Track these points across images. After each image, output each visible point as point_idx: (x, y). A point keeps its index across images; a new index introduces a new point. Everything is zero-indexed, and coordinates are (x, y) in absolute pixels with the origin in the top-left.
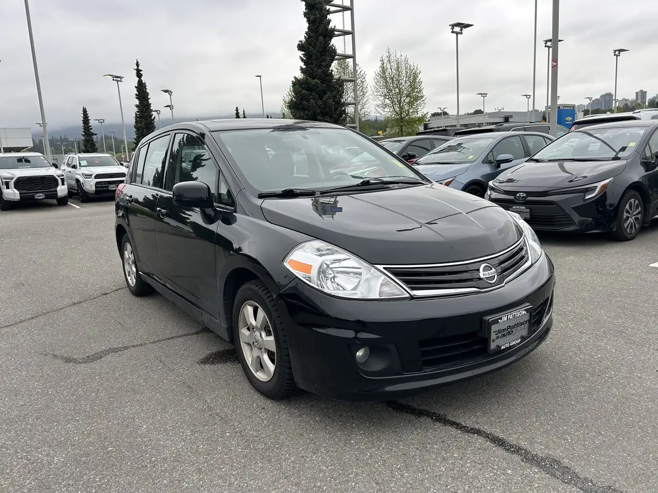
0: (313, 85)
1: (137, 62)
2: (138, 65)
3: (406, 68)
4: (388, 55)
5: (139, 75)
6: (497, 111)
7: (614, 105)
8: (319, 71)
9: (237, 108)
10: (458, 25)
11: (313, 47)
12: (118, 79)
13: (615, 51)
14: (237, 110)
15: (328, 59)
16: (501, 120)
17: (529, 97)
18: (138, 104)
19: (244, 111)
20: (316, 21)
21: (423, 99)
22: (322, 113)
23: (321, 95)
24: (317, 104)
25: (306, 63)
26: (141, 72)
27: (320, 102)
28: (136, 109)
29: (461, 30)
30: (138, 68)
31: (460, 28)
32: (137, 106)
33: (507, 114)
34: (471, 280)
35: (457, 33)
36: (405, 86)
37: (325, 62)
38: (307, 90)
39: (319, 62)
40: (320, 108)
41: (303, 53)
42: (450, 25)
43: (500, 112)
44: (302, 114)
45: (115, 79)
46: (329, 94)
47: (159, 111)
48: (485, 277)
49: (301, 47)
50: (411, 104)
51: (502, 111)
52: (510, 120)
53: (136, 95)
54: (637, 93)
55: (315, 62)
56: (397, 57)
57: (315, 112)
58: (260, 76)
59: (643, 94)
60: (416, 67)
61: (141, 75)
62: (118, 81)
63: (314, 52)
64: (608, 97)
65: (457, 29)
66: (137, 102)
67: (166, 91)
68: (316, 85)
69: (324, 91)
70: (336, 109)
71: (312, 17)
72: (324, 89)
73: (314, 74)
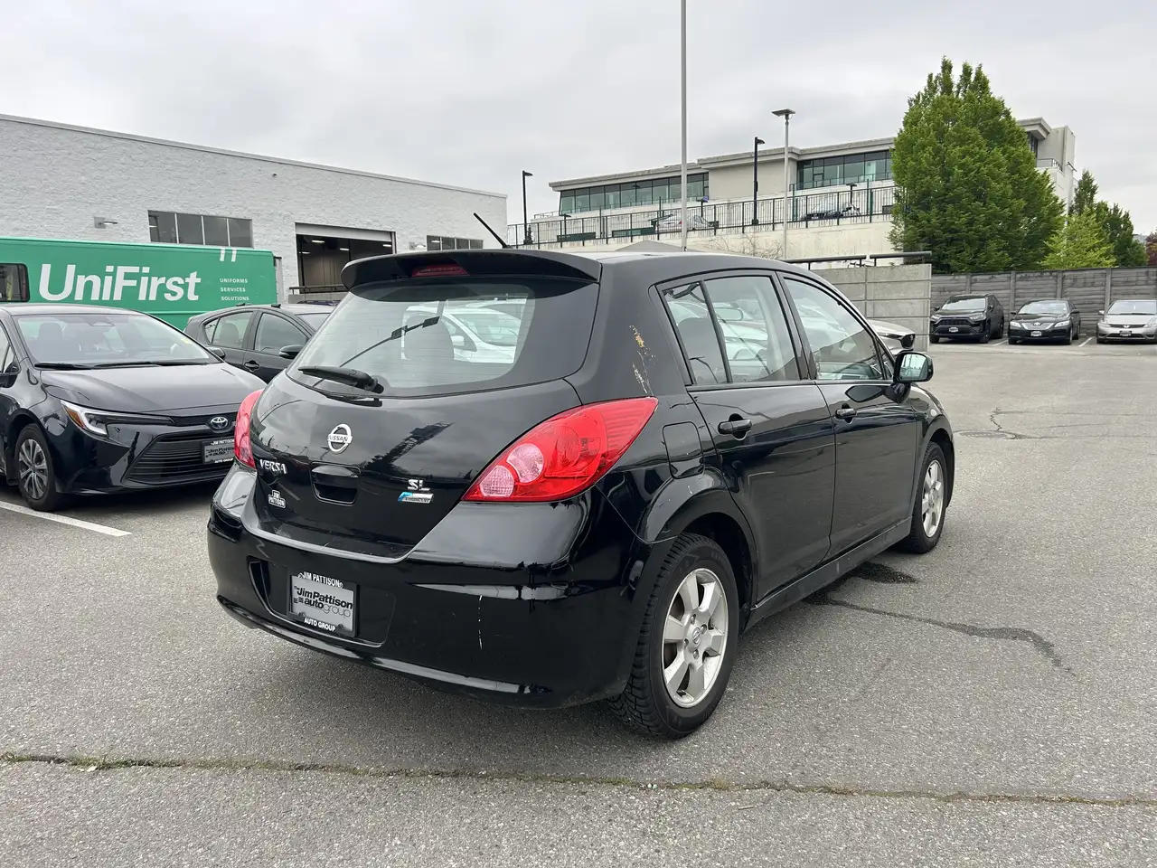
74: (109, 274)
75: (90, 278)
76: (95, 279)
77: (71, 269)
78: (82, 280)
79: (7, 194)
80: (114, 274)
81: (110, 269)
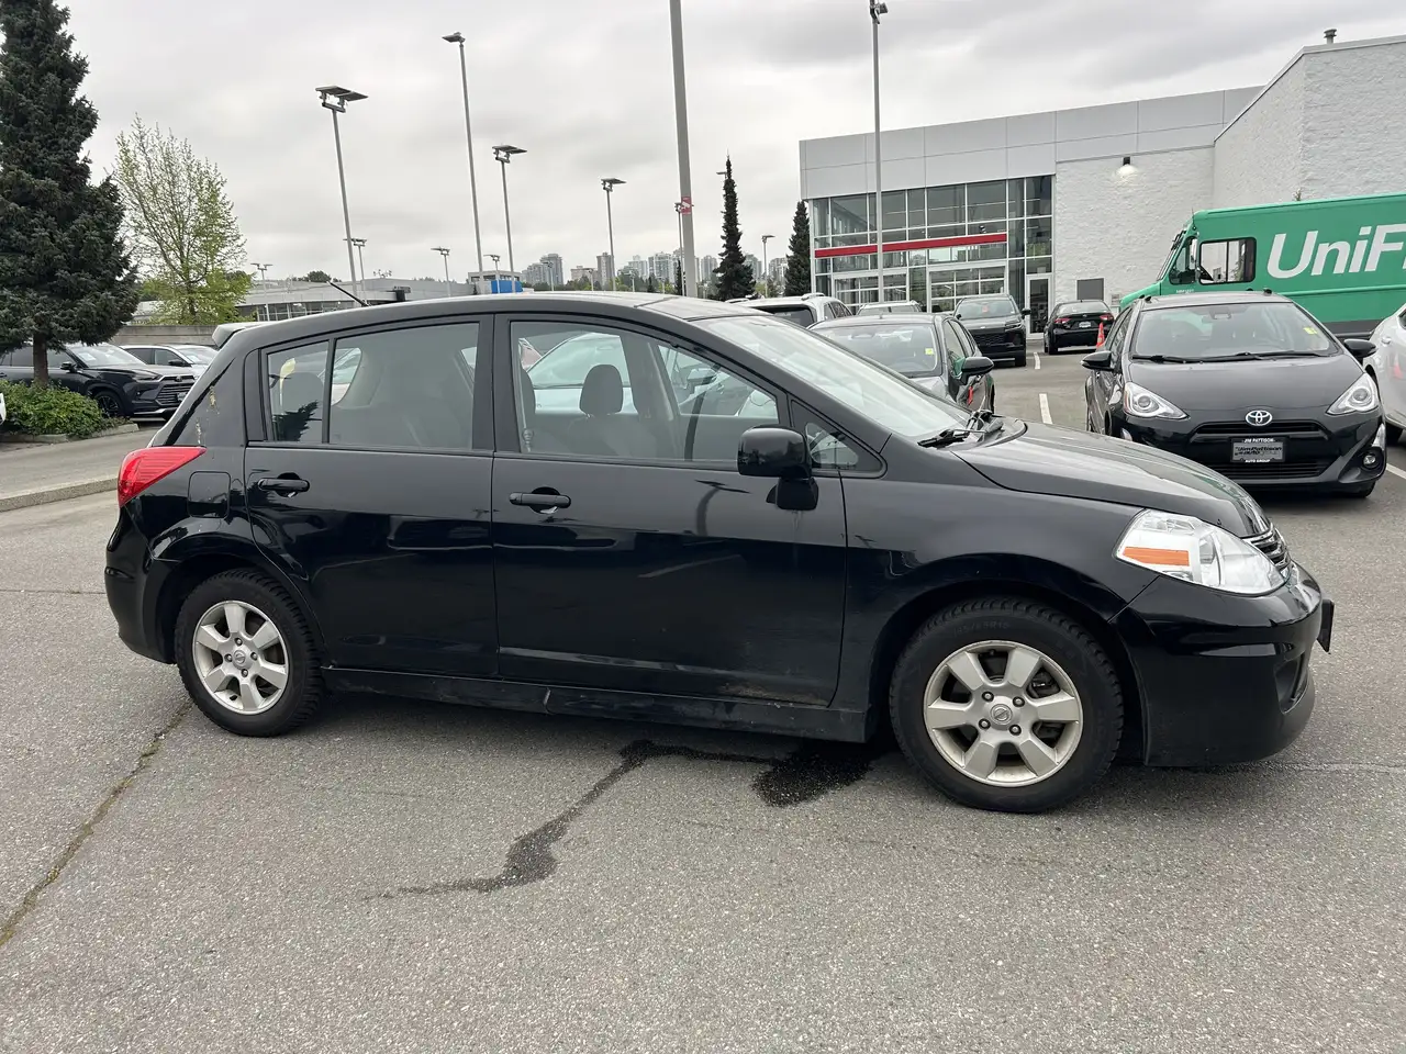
0: (40, 192)
3: (189, 168)
4: (137, 132)
6: (378, 277)
7: (567, 278)
8: (51, 158)
10: (336, 91)
13: (605, 182)
16: (391, 296)
17: (445, 252)
20: (31, 35)
21: (239, 242)
22: (68, 261)
23: (65, 217)
24: (53, 240)
27: (61, 236)
29: (342, 103)
31: (338, 100)
33: (399, 285)
35: (334, 109)
36: (191, 210)
39: (50, 138)
40: (62, 248)
42: (317, 90)
43: (383, 279)
46: (84, 217)
50: (210, 250)
51: (389, 277)
52: (407, 296)
54: (599, 258)
56: (163, 140)
57: (48, 260)
59: (607, 260)
60: (213, 168)
64: (553, 262)
65: (333, 100)
68: (46, 194)
69: (70, 208)
70: (108, 255)
71: (21, 22)
72: (69, 203)
73: (36, 164)
74: (1364, 237)
75: (1334, 246)
76: (1343, 247)
77: (1312, 236)
78: (1325, 249)
79: (1362, 140)
80: (1370, 238)
81: (1366, 231)
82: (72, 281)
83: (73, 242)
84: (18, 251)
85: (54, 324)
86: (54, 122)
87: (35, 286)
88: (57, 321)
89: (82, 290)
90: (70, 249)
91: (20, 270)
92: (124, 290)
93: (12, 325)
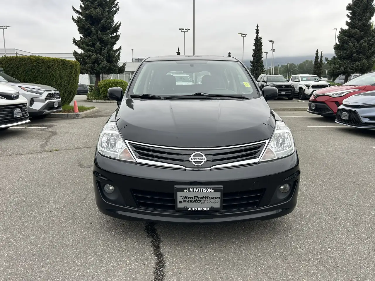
0: (353, 33)
1: (258, 25)
2: (257, 27)
5: (257, 32)
8: (359, 23)
9: (318, 50)
11: (358, 7)
12: (244, 35)
14: (317, 51)
15: (368, 14)
18: (254, 49)
19: (322, 52)
22: (357, 51)
23: (359, 39)
24: (354, 46)
25: (351, 18)
26: (259, 31)
27: (357, 45)
28: (253, 52)
30: (257, 29)
32: (254, 50)
34: (182, 160)
37: (365, 17)
38: (348, 37)
39: (361, 18)
40: (356, 48)
41: (350, 11)
44: (342, 53)
45: (242, 35)
46: (365, 39)
47: (267, 53)
48: (192, 160)
49: (349, 8)
53: (254, 44)
55: (358, 17)
57: (352, 51)
58: (336, 29)
61: (259, 33)
62: (244, 37)
63: (358, 11)
66: (254, 48)
67: (271, 41)
68: (355, 33)
69: (362, 37)
72: (362, 35)
73: (355, 25)
82: (357, 57)
83: (359, 46)
84: (345, 50)
85: (348, 69)
86: (363, 13)
87: (347, 59)
88: (349, 68)
89: (359, 59)
90: (358, 48)
91: (344, 55)
92: (372, 59)
93: (338, 69)
